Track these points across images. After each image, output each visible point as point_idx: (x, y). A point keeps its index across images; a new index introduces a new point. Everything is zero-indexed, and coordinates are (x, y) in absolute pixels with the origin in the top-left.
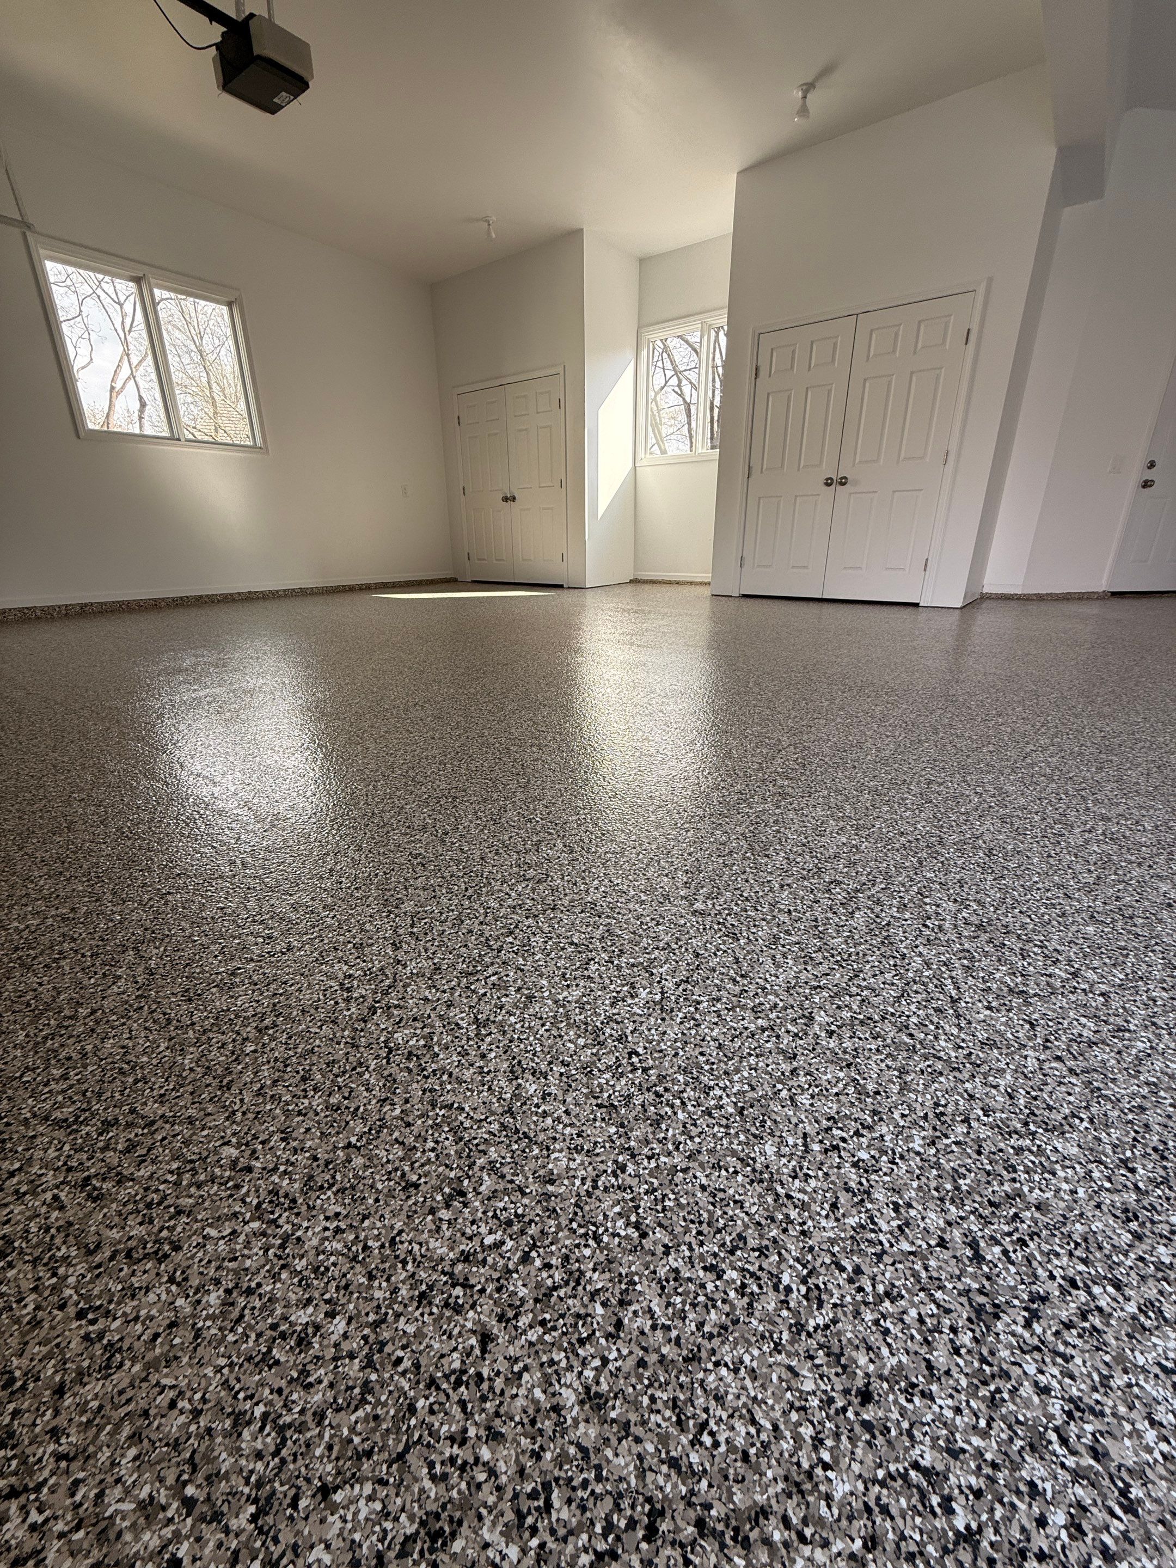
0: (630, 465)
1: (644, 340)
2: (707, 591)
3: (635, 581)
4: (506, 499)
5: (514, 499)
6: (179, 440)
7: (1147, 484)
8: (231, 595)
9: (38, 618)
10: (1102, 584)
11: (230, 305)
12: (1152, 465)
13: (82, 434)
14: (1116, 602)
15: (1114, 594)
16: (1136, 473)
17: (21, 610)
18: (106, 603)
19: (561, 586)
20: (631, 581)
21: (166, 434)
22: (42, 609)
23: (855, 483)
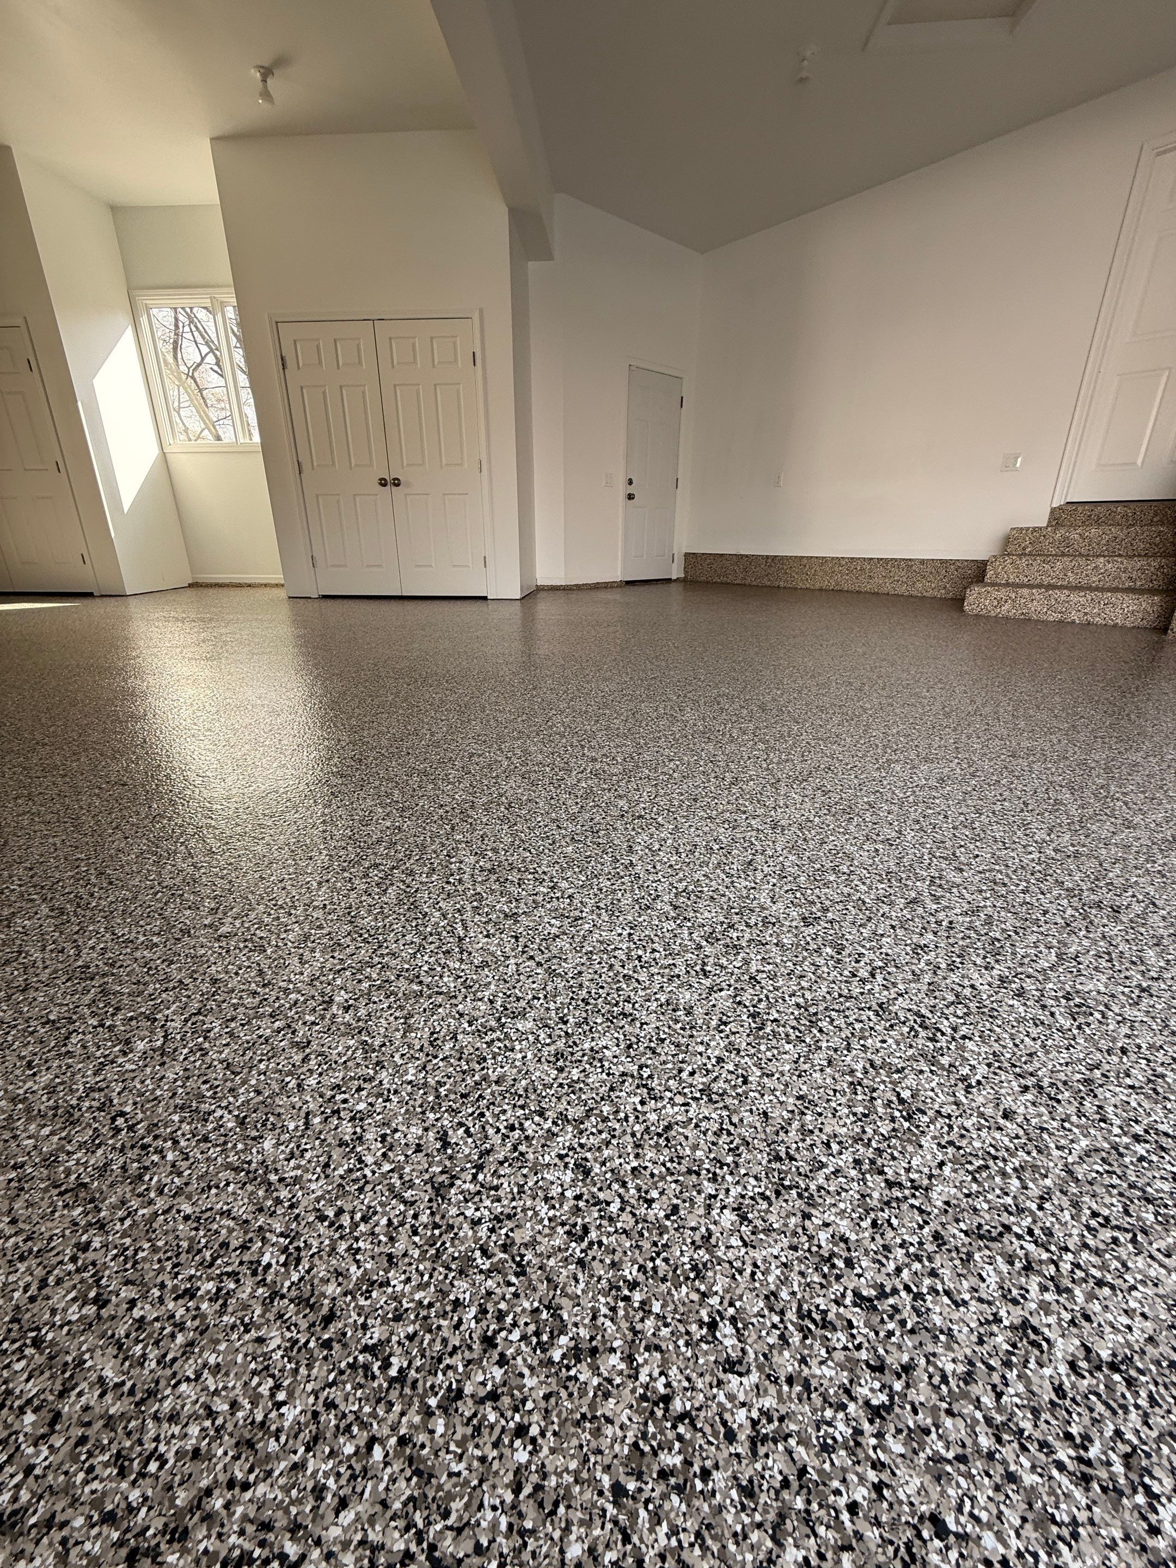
0: (156, 451)
1: (139, 305)
2: (282, 594)
3: (193, 585)
7: (631, 497)
10: (617, 575)
12: (630, 482)
14: (632, 591)
15: (629, 583)
16: (621, 489)
19: (89, 595)
20: (190, 586)
23: (408, 485)
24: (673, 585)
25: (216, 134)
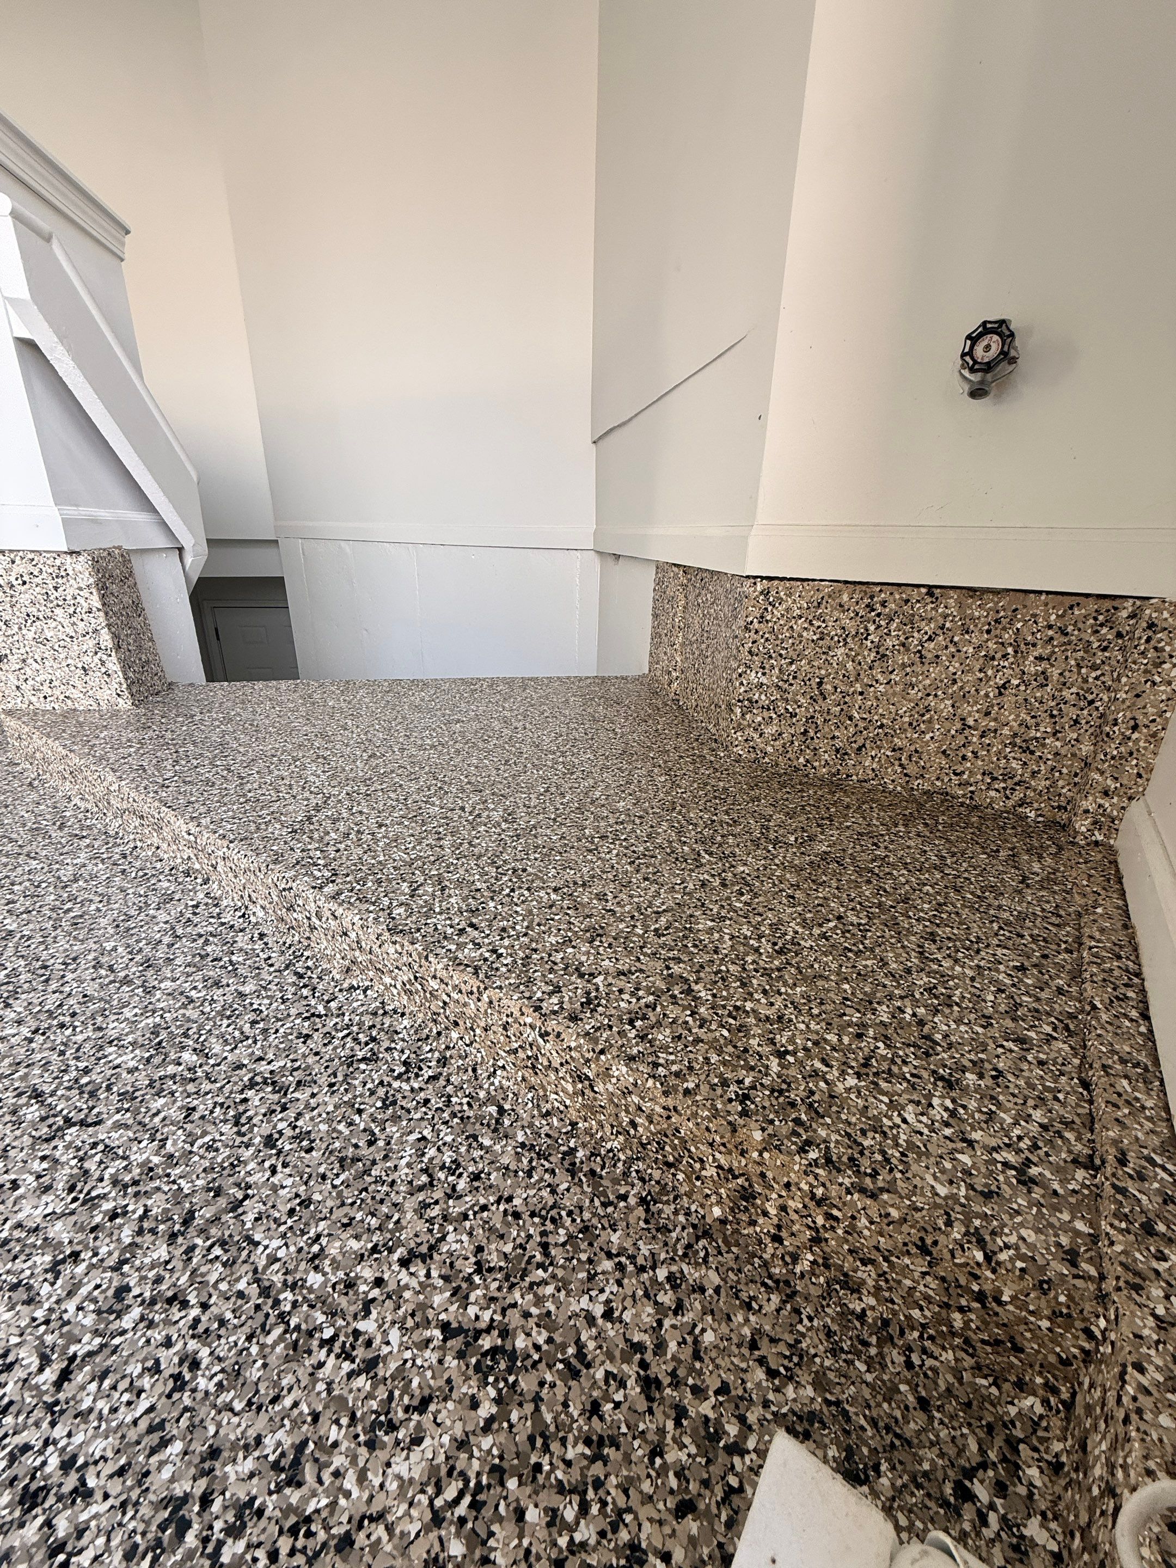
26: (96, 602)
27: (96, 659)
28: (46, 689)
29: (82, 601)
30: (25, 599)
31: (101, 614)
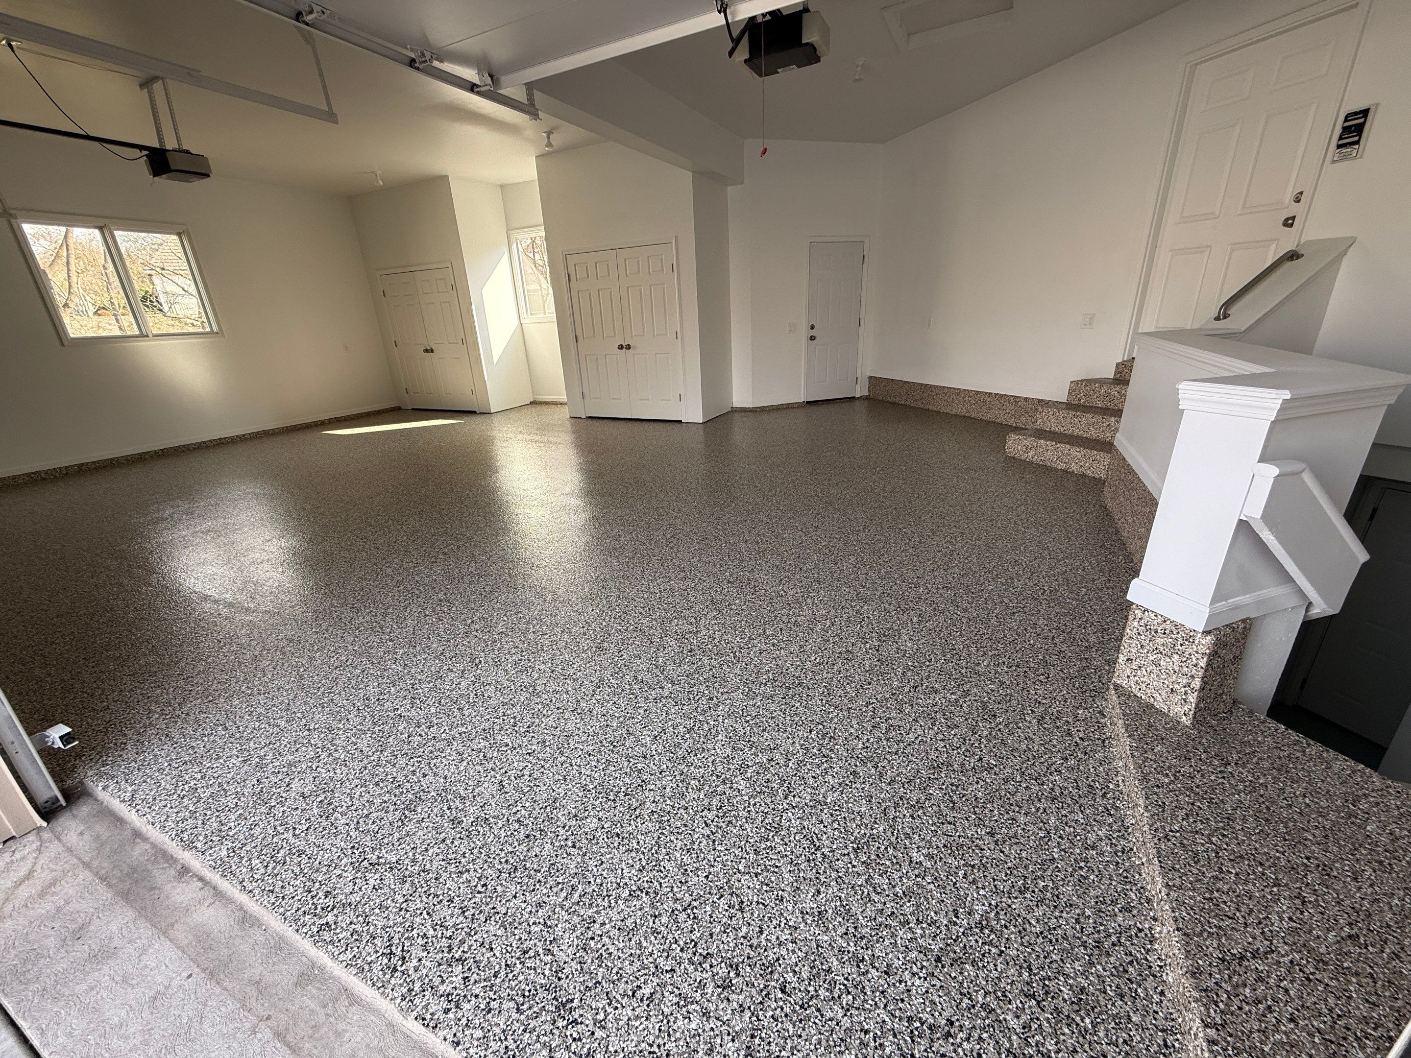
0: (517, 323)
1: (513, 239)
3: (534, 403)
4: (426, 351)
5: (432, 351)
6: (147, 336)
7: (812, 338)
8: (204, 442)
9: (43, 479)
10: (802, 399)
11: (179, 235)
12: (812, 327)
13: (66, 343)
14: (813, 408)
15: (808, 402)
16: (804, 333)
17: (28, 475)
18: (99, 462)
19: (473, 413)
20: (531, 403)
21: (137, 333)
22: (46, 472)
23: (635, 348)
24: (857, 402)
25: (539, 154)
26: (1203, 663)
27: (1183, 690)
28: (1143, 686)
29: (1194, 659)
30: (1160, 641)
31: (1203, 671)
